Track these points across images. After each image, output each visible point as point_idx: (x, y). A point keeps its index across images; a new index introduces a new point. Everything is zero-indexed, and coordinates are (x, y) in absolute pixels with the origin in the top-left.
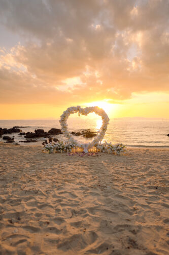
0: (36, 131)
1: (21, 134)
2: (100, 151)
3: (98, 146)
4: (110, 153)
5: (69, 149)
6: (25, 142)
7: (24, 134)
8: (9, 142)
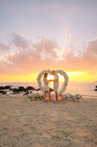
0: (19, 88)
1: (11, 90)
2: (64, 99)
3: (62, 96)
4: (71, 101)
5: (43, 98)
6: (13, 94)
7: (12, 89)
8: (4, 94)
